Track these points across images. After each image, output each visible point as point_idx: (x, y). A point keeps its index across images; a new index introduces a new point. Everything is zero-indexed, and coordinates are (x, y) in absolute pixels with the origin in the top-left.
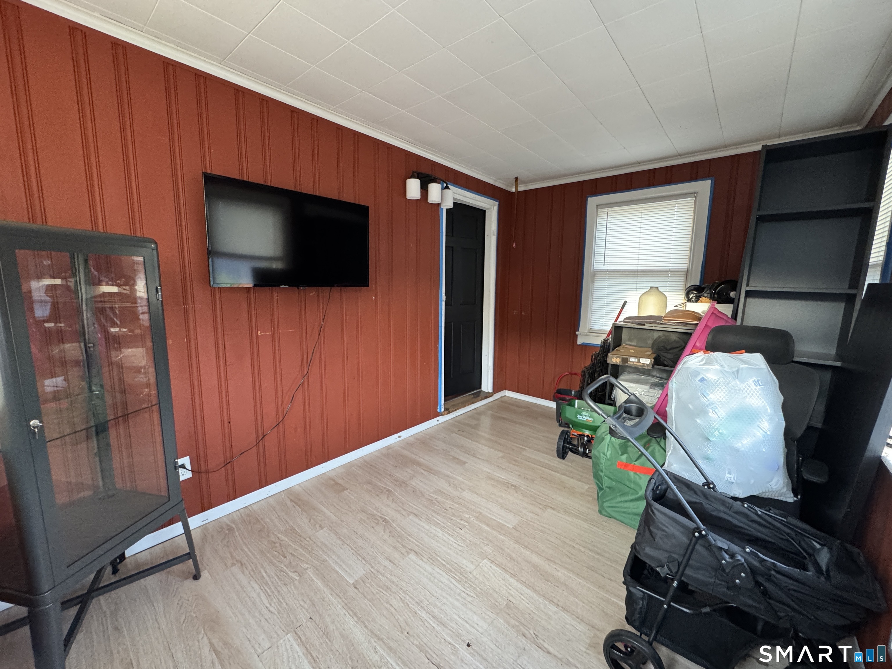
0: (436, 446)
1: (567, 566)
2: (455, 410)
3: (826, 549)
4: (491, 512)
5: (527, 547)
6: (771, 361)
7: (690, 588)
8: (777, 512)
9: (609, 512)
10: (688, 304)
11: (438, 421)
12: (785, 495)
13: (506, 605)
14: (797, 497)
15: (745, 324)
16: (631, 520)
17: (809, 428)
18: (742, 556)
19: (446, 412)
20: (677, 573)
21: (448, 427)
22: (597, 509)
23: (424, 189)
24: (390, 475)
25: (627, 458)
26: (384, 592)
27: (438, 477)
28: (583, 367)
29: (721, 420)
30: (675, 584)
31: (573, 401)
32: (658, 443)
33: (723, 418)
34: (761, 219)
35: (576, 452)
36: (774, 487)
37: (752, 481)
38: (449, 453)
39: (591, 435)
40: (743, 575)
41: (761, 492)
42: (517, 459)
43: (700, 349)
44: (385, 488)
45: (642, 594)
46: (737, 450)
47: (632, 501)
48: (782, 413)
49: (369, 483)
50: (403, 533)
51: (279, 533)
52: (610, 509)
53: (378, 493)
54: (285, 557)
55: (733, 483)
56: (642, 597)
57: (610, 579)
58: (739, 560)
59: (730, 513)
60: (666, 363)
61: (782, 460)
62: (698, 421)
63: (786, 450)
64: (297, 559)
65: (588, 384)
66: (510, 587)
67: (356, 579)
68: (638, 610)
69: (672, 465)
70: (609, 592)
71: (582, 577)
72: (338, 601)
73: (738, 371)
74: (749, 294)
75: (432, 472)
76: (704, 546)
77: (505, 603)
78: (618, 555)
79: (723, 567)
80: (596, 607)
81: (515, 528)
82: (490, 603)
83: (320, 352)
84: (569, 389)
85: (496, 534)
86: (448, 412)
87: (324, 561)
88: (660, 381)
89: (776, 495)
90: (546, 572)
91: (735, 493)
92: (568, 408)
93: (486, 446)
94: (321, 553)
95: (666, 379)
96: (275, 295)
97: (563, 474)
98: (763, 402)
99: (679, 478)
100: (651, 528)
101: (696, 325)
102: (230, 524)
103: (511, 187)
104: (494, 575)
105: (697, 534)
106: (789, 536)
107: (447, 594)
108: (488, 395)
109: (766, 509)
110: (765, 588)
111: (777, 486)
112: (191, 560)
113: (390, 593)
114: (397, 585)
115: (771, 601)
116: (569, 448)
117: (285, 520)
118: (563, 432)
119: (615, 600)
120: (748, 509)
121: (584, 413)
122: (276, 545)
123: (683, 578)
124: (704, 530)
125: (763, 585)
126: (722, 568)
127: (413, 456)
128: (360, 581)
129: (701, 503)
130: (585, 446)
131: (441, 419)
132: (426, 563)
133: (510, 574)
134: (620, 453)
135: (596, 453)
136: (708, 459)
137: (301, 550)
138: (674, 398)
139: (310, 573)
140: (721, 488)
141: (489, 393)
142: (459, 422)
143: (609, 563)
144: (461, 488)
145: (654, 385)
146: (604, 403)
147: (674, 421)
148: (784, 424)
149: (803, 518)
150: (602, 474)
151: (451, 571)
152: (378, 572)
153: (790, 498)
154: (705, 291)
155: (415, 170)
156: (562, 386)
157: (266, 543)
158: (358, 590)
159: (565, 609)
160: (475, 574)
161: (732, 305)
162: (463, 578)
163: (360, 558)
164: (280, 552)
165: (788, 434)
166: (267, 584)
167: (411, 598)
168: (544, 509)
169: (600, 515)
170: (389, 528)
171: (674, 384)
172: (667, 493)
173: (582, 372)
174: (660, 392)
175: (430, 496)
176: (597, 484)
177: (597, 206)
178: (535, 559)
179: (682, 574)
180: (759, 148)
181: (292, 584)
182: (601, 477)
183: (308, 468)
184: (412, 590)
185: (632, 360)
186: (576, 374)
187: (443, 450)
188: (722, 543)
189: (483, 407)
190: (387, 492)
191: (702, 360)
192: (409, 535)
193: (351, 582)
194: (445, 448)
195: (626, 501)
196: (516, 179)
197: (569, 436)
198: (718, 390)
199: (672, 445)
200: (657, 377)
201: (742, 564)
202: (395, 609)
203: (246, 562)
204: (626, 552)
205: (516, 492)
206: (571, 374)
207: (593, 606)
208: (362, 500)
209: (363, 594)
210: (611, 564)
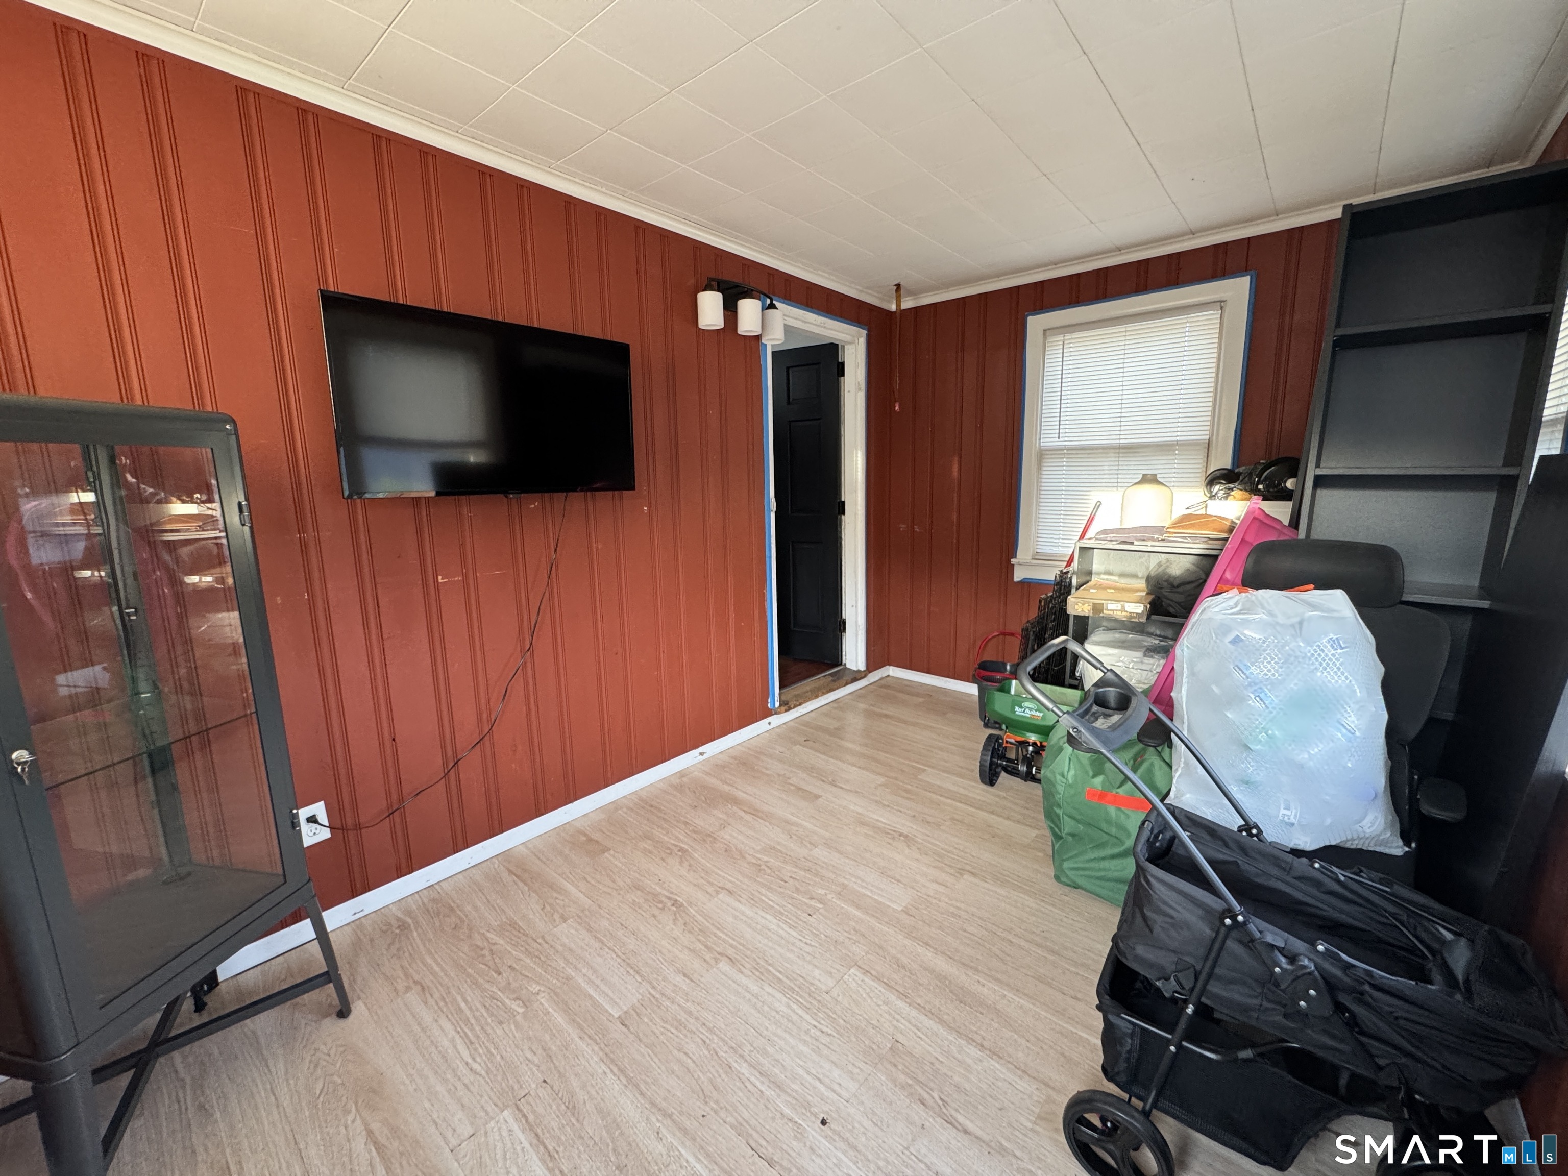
0: (767, 769)
1: (999, 976)
2: (800, 705)
3: (1463, 942)
4: (864, 884)
5: (927, 944)
6: (1360, 602)
7: (1216, 1015)
8: (1374, 875)
9: (1073, 877)
10: (1210, 503)
11: (769, 724)
12: (1387, 842)
13: (891, 1049)
14: (1409, 846)
15: (1315, 536)
16: (1112, 890)
17: (1432, 721)
18: (1310, 959)
19: (783, 708)
20: (1192, 989)
21: (788, 735)
22: (1052, 873)
23: (730, 309)
24: (686, 823)
25: (1103, 783)
26: (673, 1030)
27: (770, 823)
28: (1024, 620)
29: (1271, 712)
30: (1190, 1010)
31: (1007, 682)
32: (1159, 754)
33: (1274, 708)
34: (1342, 344)
35: (1014, 773)
36: (1368, 831)
37: (1328, 821)
38: (789, 781)
39: (1041, 743)
40: (1312, 992)
41: (1344, 839)
42: (909, 787)
43: (1233, 585)
44: (676, 846)
45: (1131, 1027)
46: (1301, 766)
47: (1113, 857)
48: (1381, 697)
49: (647, 837)
50: (707, 924)
51: (488, 931)
52: (1073, 872)
53: (664, 855)
54: (500, 974)
55: (1293, 824)
56: (1130, 1031)
57: (1076, 998)
58: (1305, 967)
59: (1289, 879)
60: (1172, 610)
61: (1380, 780)
62: (1229, 715)
63: (1390, 762)
64: (520, 977)
65: (1034, 651)
66: (897, 1017)
67: (625, 1009)
68: (1124, 1055)
69: (1182, 795)
70: (1073, 1020)
71: (1025, 995)
72: (593, 1050)
73: (1301, 623)
74: (1321, 482)
75: (760, 814)
76: (1240, 942)
77: (889, 1046)
78: (1090, 954)
79: (1276, 980)
80: (1051, 1047)
81: (906, 911)
82: (862, 1046)
83: (552, 609)
84: (1000, 660)
85: (873, 921)
86: (786, 707)
87: (568, 978)
88: (1163, 643)
89: (1372, 845)
90: (962, 988)
91: (1297, 842)
92: (998, 697)
93: (853, 765)
94: (563, 965)
95: (1172, 639)
96: (465, 511)
97: (992, 813)
98: (1347, 678)
99: (1194, 817)
100: (1145, 911)
101: (1226, 539)
102: (402, 916)
103: (890, 302)
104: (868, 994)
105: (1228, 921)
106: (1395, 919)
107: (785, 1031)
108: (857, 676)
109: (1353, 871)
110: (1353, 1015)
111: (1372, 829)
112: (331, 985)
113: (685, 1032)
114: (697, 1019)
115: (1364, 1039)
116: (1001, 765)
117: (499, 907)
118: (990, 737)
119: (1085, 1035)
120: (1322, 873)
121: (1026, 704)
122: (484, 952)
123: (1203, 1000)
124: (1241, 914)
125: (1349, 1011)
126: (1274, 981)
127: (726, 788)
128: (633, 1012)
129: (1236, 863)
130: (1029, 762)
131: (776, 721)
132: (747, 976)
133: (896, 993)
134: (1091, 773)
135: (1049, 775)
136: (1247, 783)
137: (528, 961)
138: (1185, 675)
139: (544, 1000)
140: (1271, 834)
141: (859, 671)
142: (807, 724)
143: (1073, 969)
144: (811, 843)
145: (1151, 651)
146: (1061, 684)
147: (1186, 717)
148: (1385, 716)
149: (1419, 886)
150: (1059, 812)
151: (793, 990)
152: (663, 994)
153: (1397, 848)
154: (1241, 478)
155: (713, 276)
156: (989, 656)
157: (466, 949)
158: (628, 1029)
159: (995, 1054)
160: (835, 996)
161: (1290, 504)
162: (815, 1003)
163: (632, 972)
164: (491, 963)
165: (1391, 733)
166: (467, 1021)
167: (723, 1040)
168: (957, 875)
169: (1056, 883)
170: (682, 917)
171: (1185, 649)
172: (1175, 846)
173: (1023, 630)
174: (1162, 662)
175: (754, 857)
176: (1051, 828)
177: (1045, 331)
178: (941, 964)
179: (1203, 991)
180: (1335, 213)
181: (511, 1021)
182: (1058, 816)
183: (539, 814)
184: (723, 1027)
185: (1112, 606)
186: (1012, 634)
187: (779, 775)
188: (1274, 936)
189: (850, 697)
190: (680, 854)
191: (1236, 605)
192: (718, 929)
193: (616, 1015)
194: (782, 772)
195: (1103, 858)
196: (898, 286)
197: (1000, 745)
198: (1265, 659)
199: (1183, 760)
200: (1156, 635)
201: (1310, 974)
202: (694, 1062)
203: (430, 984)
204: (1104, 948)
205: (908, 846)
206: (1004, 634)
207: (1045, 1047)
208: (635, 868)
209: (637, 1036)
210: (1077, 971)
